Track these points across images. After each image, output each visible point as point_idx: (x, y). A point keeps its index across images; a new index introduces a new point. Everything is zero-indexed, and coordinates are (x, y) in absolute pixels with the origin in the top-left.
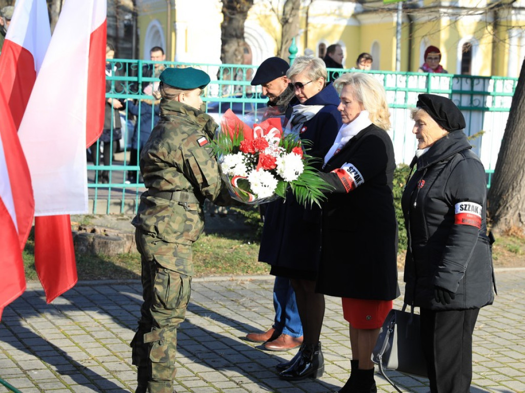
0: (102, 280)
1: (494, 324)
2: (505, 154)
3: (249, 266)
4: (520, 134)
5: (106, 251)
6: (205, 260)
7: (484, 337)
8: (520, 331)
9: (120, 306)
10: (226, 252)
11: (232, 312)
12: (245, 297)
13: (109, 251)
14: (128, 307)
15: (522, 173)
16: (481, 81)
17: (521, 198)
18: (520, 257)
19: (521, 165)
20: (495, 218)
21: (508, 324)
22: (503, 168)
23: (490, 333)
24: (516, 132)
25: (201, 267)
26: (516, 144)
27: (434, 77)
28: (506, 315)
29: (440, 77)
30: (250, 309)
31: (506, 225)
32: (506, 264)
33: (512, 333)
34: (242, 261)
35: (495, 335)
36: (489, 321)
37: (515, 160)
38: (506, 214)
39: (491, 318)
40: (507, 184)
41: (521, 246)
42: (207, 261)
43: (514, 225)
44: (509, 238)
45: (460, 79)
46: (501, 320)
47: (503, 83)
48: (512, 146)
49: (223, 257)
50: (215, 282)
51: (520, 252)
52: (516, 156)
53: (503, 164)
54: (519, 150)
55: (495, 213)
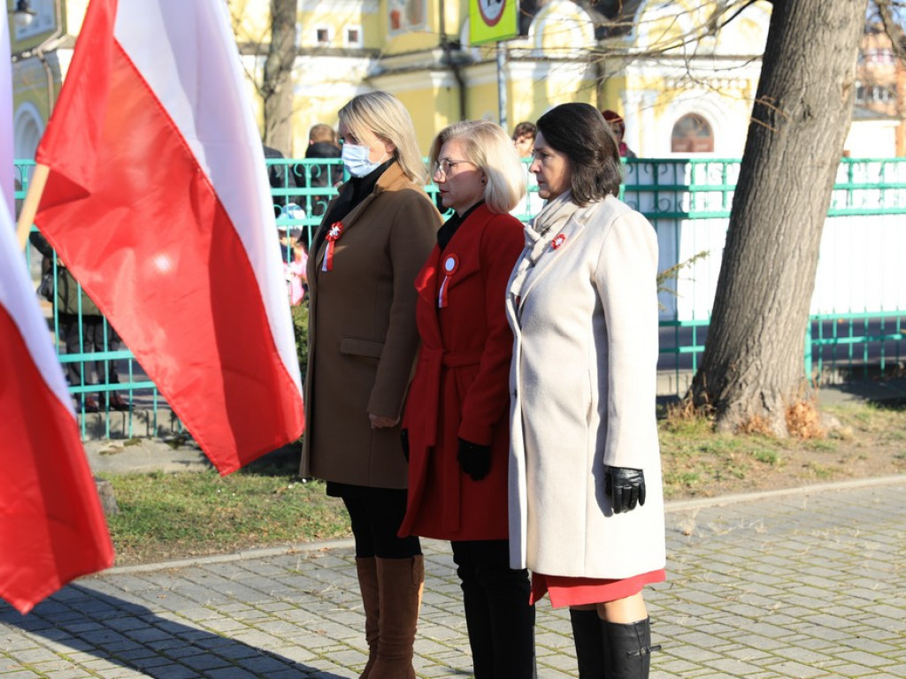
1: (794, 599)
2: (728, 291)
3: (317, 524)
4: (752, 255)
6: (233, 518)
7: (792, 627)
8: (849, 611)
9: (100, 622)
10: (268, 501)
11: (317, 617)
12: (329, 584)
14: (115, 623)
15: (761, 322)
16: (670, 167)
17: (762, 365)
18: (781, 470)
19: (759, 309)
20: (720, 403)
21: (819, 598)
22: (726, 316)
23: (798, 618)
24: (745, 251)
25: (228, 532)
26: (746, 272)
28: (806, 579)
30: (346, 608)
31: (741, 415)
32: (761, 485)
33: (836, 616)
34: (301, 516)
35: (809, 622)
36: (783, 594)
37: (748, 299)
38: (739, 396)
39: (784, 589)
40: (736, 344)
41: (775, 450)
42: (238, 520)
43: (755, 414)
44: (751, 438)
45: (634, 165)
46: (803, 590)
47: (706, 168)
48: (740, 276)
49: (265, 510)
50: (261, 558)
51: (779, 460)
52: (749, 293)
53: (727, 308)
54: (754, 283)
55: (720, 395)
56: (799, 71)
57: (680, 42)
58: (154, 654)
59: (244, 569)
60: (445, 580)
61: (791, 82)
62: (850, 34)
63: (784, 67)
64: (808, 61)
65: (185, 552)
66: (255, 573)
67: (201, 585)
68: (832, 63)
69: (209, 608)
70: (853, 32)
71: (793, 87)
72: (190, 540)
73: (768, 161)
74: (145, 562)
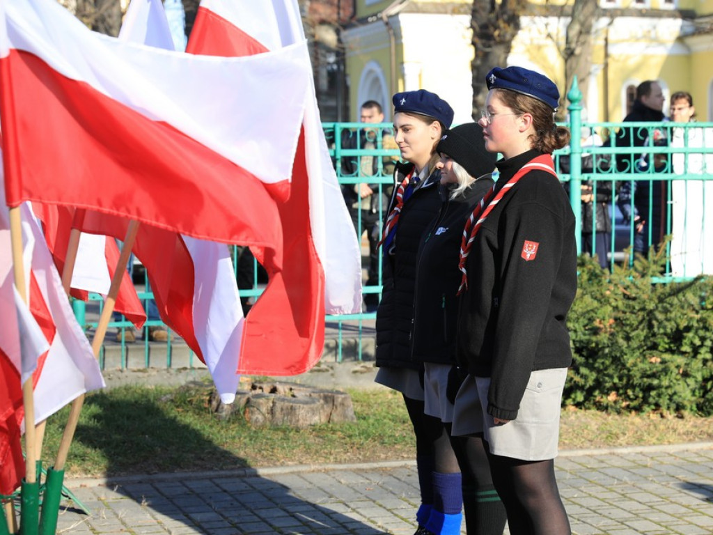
0: (288, 466)
5: (294, 420)
9: (314, 506)
13: (298, 421)
58: (347, 532)
60: (607, 488)
65: (398, 456)
67: (404, 482)
69: (403, 499)
72: (405, 445)
74: (365, 461)
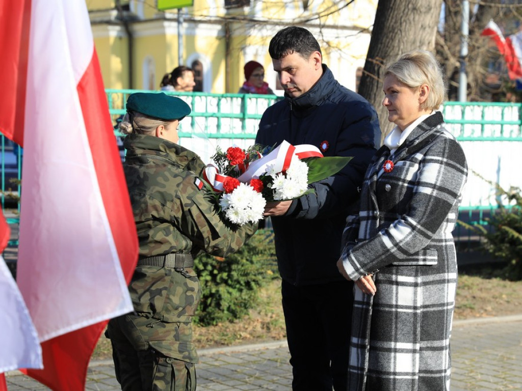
27: (250, 99)
29: (257, 98)
56: (397, 41)
57: (317, 16)
59: (11, 383)
61: (391, 48)
62: (432, 17)
63: (387, 37)
64: (403, 34)
66: (20, 386)
68: (419, 36)
70: (434, 16)
71: (393, 51)
73: (374, 102)
